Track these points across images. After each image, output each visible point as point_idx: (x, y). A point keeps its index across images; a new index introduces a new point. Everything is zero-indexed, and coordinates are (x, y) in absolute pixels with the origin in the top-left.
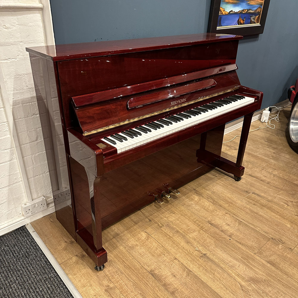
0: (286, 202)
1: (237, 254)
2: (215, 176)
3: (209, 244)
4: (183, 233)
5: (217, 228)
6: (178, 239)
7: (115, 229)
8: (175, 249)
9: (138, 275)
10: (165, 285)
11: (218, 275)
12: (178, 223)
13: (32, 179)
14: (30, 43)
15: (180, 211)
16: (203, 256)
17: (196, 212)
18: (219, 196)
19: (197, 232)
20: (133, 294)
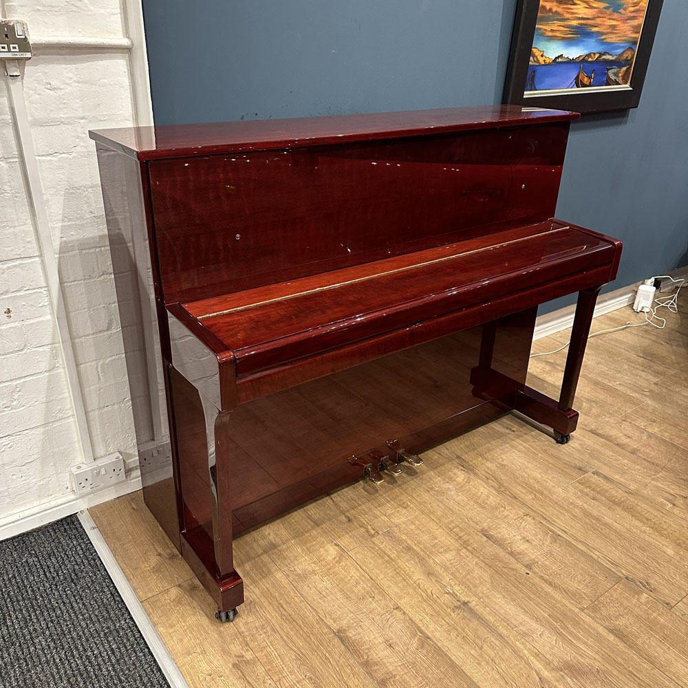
0: (671, 497)
1: (539, 607)
2: (510, 429)
3: (477, 582)
4: (422, 553)
5: (500, 545)
6: (408, 565)
7: (269, 534)
8: (399, 587)
9: (309, 637)
10: (366, 664)
11: (491, 652)
12: (411, 530)
13: (97, 412)
14: (101, 120)
15: (420, 503)
16: (462, 606)
17: (456, 507)
18: (514, 475)
19: (453, 553)
20: (294, 677)
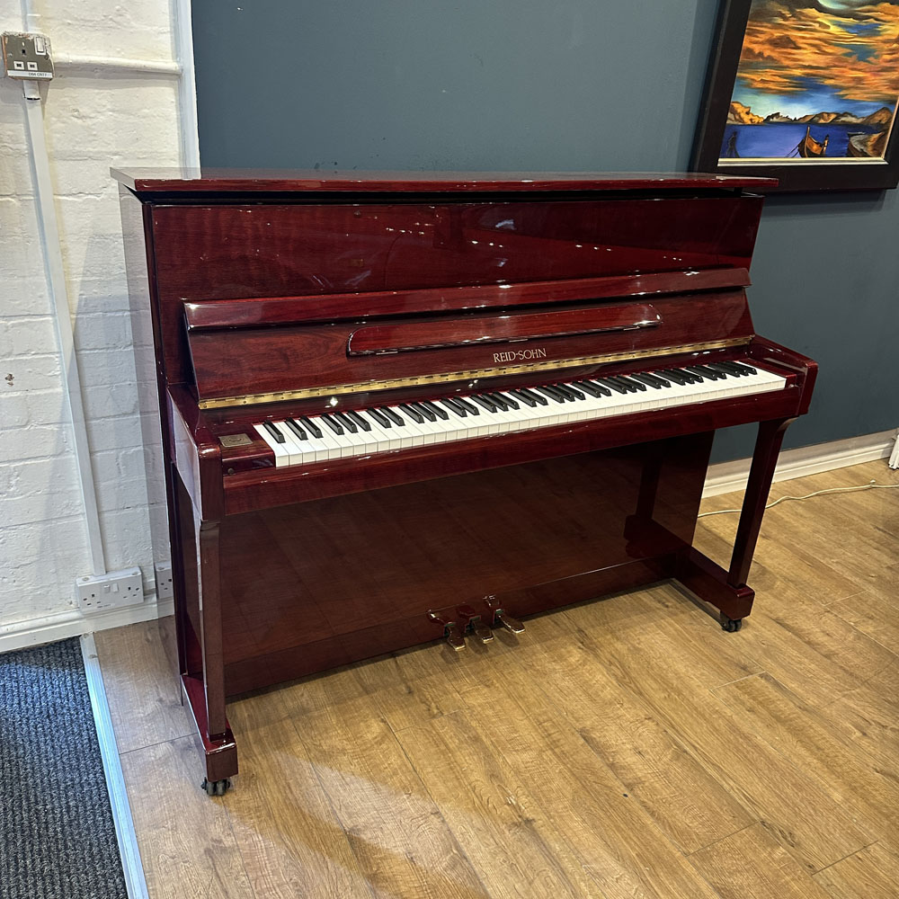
1: (628, 843)
2: (663, 603)
3: (554, 795)
4: (491, 748)
5: (599, 753)
6: (468, 760)
7: (302, 695)
8: (447, 787)
9: (311, 831)
10: (373, 878)
11: (542, 890)
12: (487, 716)
13: (113, 514)
15: (510, 684)
16: (523, 824)
17: (556, 694)
18: (649, 663)
19: (534, 754)
20: (276, 878)
